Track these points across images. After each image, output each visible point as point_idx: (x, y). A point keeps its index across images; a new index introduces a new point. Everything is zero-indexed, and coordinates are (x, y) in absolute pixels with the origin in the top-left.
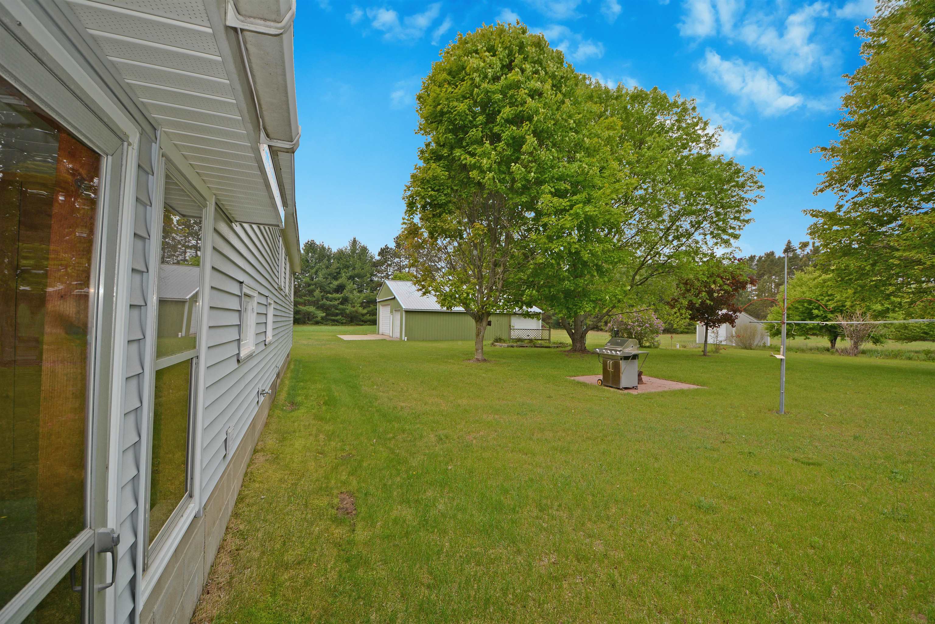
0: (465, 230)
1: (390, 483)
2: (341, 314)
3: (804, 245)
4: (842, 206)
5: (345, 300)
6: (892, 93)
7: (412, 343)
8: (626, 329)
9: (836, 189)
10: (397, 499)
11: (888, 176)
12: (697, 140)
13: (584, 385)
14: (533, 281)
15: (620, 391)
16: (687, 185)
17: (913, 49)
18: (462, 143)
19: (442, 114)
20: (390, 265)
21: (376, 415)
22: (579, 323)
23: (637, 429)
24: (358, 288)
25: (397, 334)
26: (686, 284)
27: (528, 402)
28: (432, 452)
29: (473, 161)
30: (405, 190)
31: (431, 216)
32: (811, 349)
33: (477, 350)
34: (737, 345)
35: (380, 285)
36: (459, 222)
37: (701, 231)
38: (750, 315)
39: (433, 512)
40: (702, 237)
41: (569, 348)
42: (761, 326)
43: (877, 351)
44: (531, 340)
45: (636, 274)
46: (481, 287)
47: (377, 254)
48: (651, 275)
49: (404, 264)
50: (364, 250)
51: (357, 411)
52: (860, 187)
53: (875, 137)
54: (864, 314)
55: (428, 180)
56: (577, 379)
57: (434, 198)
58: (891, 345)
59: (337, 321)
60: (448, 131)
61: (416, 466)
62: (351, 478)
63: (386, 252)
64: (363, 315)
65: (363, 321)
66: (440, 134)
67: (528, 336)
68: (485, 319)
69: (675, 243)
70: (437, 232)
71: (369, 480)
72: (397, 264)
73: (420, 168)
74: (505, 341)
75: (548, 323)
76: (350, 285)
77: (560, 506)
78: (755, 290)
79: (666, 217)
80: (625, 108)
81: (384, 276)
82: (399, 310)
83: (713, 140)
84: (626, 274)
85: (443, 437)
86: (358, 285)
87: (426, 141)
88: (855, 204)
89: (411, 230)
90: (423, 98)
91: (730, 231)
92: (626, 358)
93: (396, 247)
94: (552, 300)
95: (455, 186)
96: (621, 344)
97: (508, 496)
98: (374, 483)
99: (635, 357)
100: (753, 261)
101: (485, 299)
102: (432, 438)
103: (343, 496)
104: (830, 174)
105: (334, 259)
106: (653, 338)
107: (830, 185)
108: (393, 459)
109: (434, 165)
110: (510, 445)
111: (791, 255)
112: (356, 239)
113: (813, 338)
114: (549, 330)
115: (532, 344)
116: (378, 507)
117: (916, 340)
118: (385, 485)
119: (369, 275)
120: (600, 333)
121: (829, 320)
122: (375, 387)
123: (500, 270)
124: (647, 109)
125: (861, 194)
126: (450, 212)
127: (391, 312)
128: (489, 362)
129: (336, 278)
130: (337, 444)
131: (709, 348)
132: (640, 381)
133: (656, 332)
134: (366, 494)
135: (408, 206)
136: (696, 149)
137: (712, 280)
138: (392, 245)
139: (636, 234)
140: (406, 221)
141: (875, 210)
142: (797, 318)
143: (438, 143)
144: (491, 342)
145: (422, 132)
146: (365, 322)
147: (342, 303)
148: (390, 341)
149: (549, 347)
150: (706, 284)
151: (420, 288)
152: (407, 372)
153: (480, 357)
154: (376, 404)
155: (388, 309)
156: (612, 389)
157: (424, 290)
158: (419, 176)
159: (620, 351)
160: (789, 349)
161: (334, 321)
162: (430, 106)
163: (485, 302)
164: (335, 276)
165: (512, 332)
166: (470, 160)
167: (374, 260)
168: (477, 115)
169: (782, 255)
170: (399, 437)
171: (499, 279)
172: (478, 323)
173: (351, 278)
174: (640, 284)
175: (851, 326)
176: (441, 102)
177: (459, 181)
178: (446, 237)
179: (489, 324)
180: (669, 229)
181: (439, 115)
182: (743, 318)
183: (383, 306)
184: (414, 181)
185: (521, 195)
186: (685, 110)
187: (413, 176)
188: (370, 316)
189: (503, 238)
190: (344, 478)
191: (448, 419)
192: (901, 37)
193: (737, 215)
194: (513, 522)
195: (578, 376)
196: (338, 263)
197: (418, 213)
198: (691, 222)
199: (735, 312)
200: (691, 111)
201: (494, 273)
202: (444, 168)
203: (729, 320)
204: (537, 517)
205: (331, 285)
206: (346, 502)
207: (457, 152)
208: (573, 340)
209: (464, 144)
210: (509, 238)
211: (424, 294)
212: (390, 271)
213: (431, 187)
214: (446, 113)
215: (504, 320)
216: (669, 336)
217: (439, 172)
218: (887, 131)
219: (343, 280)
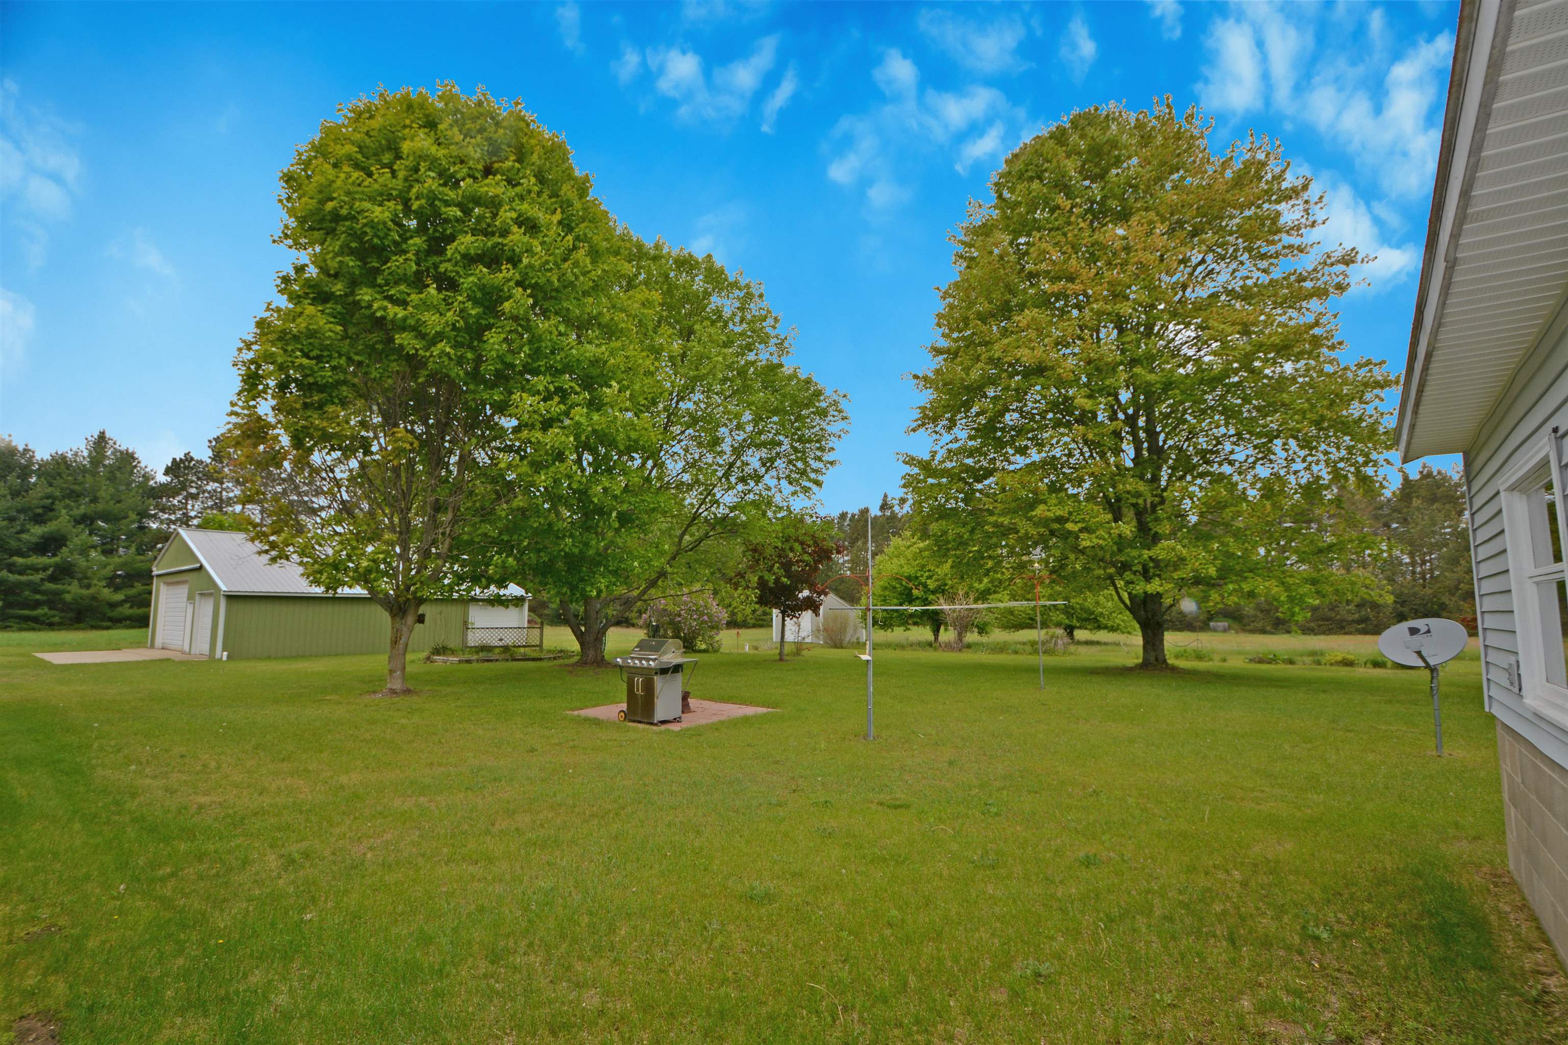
0: (376, 437)
1: (157, 973)
2: (51, 604)
3: (903, 501)
4: (935, 452)
5: (64, 572)
6: (983, 318)
7: (242, 666)
8: (672, 623)
9: (930, 431)
10: (174, 1004)
11: (982, 420)
12: (765, 341)
13: (596, 722)
14: (508, 541)
15: (654, 728)
16: (753, 403)
17: (1002, 271)
18: (376, 279)
19: (336, 218)
20: (195, 497)
21: (129, 829)
22: (593, 615)
23: (674, 788)
24: (103, 544)
25: (202, 647)
26: (755, 550)
27: (489, 764)
28: (268, 891)
29: (401, 313)
30: (240, 350)
31: (298, 406)
32: (911, 645)
33: (391, 672)
34: (826, 642)
35: (165, 537)
36: (363, 424)
37: (773, 473)
38: (842, 598)
39: (261, 1014)
40: (775, 481)
41: (576, 659)
42: (853, 613)
43: (982, 644)
44: (506, 648)
45: (684, 534)
46: (405, 549)
47: (163, 470)
48: (707, 536)
49: (231, 495)
50: (127, 459)
51: (77, 826)
52: (955, 430)
53: (967, 370)
54: (967, 595)
55: (294, 336)
56: (585, 713)
57: (308, 372)
58: (998, 635)
59: (35, 620)
60: (346, 250)
61: (225, 927)
62: (52, 979)
63: (186, 468)
64: (113, 605)
65: (111, 619)
66: (328, 253)
67: (501, 640)
68: (411, 611)
69: (740, 487)
70: (311, 438)
71: (102, 977)
72: (213, 494)
73: (278, 310)
74: (453, 652)
75: (540, 616)
76: (81, 537)
77: (531, 944)
78: (848, 561)
79: (726, 447)
80: (667, 276)
81: (177, 520)
82: (211, 594)
83: (786, 344)
84: (668, 532)
85: (297, 856)
86: (103, 537)
87: (296, 262)
88: (949, 451)
89: (249, 429)
90: (295, 180)
91: (813, 476)
92: (664, 671)
93: (213, 459)
94: (544, 575)
95: (357, 354)
96: (656, 649)
97: (432, 948)
98: (113, 981)
99: (677, 668)
100: (845, 520)
101: (413, 572)
102: (273, 861)
103: (25, 1024)
104: (923, 409)
105: (39, 477)
106: (710, 637)
107: (923, 424)
108: (170, 920)
109: (310, 310)
110: (445, 850)
111: (888, 513)
112: (107, 435)
113: (914, 629)
114: (541, 629)
115: (507, 656)
116: (121, 1030)
117: (1022, 628)
118: (144, 979)
119: (133, 516)
120: (632, 631)
121: (930, 603)
122: (133, 767)
123: (444, 518)
124: (699, 284)
125: (956, 440)
126: (344, 403)
127: (191, 598)
128: (417, 693)
129: (39, 520)
130: (14, 908)
131: (787, 649)
132: (686, 708)
133: (716, 627)
134: (91, 1009)
135: (243, 381)
136: (763, 355)
137: (787, 546)
138: (204, 454)
139: (684, 471)
140: (239, 410)
141: (969, 461)
142: (895, 601)
143: (324, 270)
144: (424, 654)
145: (290, 242)
146: (117, 622)
147: (53, 579)
148: (182, 663)
149: (540, 659)
150: (781, 553)
151: (267, 548)
152: (222, 727)
153: (397, 685)
154: (131, 805)
155: (183, 590)
156: (640, 726)
157: (273, 553)
158: (276, 325)
159: (654, 660)
160: (876, 646)
161: (27, 619)
162: (312, 198)
163: (413, 577)
164: (39, 515)
165: (470, 633)
166: (395, 312)
167: (152, 483)
168: (408, 234)
169: (879, 513)
170: (190, 872)
171: (443, 534)
172: (398, 619)
173: (86, 520)
174: (691, 550)
175: (954, 611)
176: (335, 195)
177: (367, 346)
178: (333, 449)
179: (421, 619)
180: (731, 465)
181: (328, 218)
182: (830, 602)
183: (168, 584)
184: (263, 334)
185: (492, 388)
186: (749, 296)
187: (261, 324)
188: (131, 607)
189: (454, 459)
190: (29, 983)
191: (313, 818)
192: (991, 253)
193: (819, 453)
194: (438, 994)
195: (586, 707)
196: (51, 485)
197: (269, 397)
198: (761, 459)
199: (819, 594)
200: (757, 299)
201: (434, 523)
202: (335, 317)
203: (812, 605)
204: (485, 976)
205: (24, 536)
206: (34, 1036)
207: (365, 295)
208: (582, 644)
209: (380, 281)
210: (467, 462)
211: (274, 560)
212: (194, 508)
213: (301, 350)
214: (346, 218)
215: (453, 611)
216: (734, 632)
217: (321, 323)
218: (979, 365)
219: (61, 522)
